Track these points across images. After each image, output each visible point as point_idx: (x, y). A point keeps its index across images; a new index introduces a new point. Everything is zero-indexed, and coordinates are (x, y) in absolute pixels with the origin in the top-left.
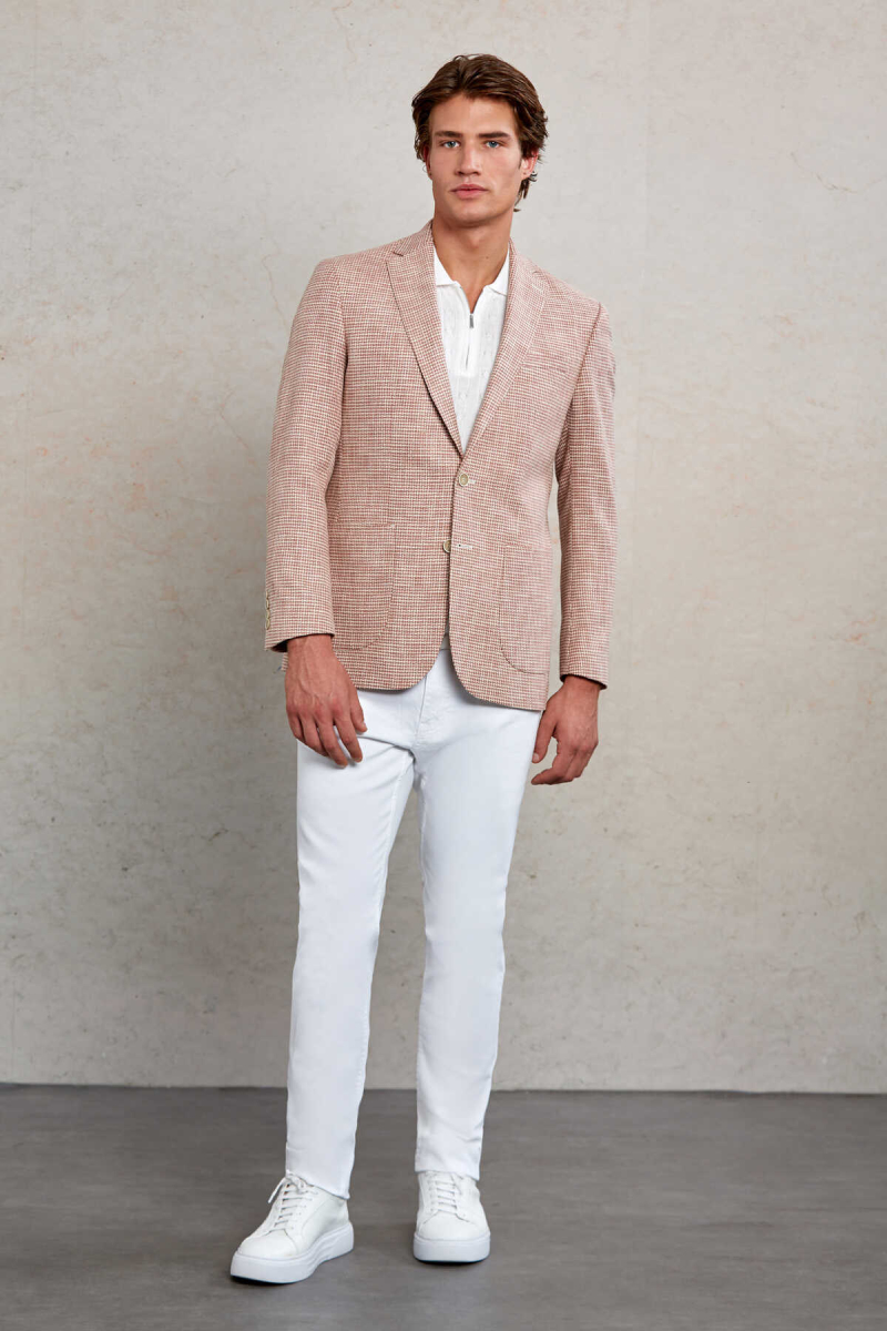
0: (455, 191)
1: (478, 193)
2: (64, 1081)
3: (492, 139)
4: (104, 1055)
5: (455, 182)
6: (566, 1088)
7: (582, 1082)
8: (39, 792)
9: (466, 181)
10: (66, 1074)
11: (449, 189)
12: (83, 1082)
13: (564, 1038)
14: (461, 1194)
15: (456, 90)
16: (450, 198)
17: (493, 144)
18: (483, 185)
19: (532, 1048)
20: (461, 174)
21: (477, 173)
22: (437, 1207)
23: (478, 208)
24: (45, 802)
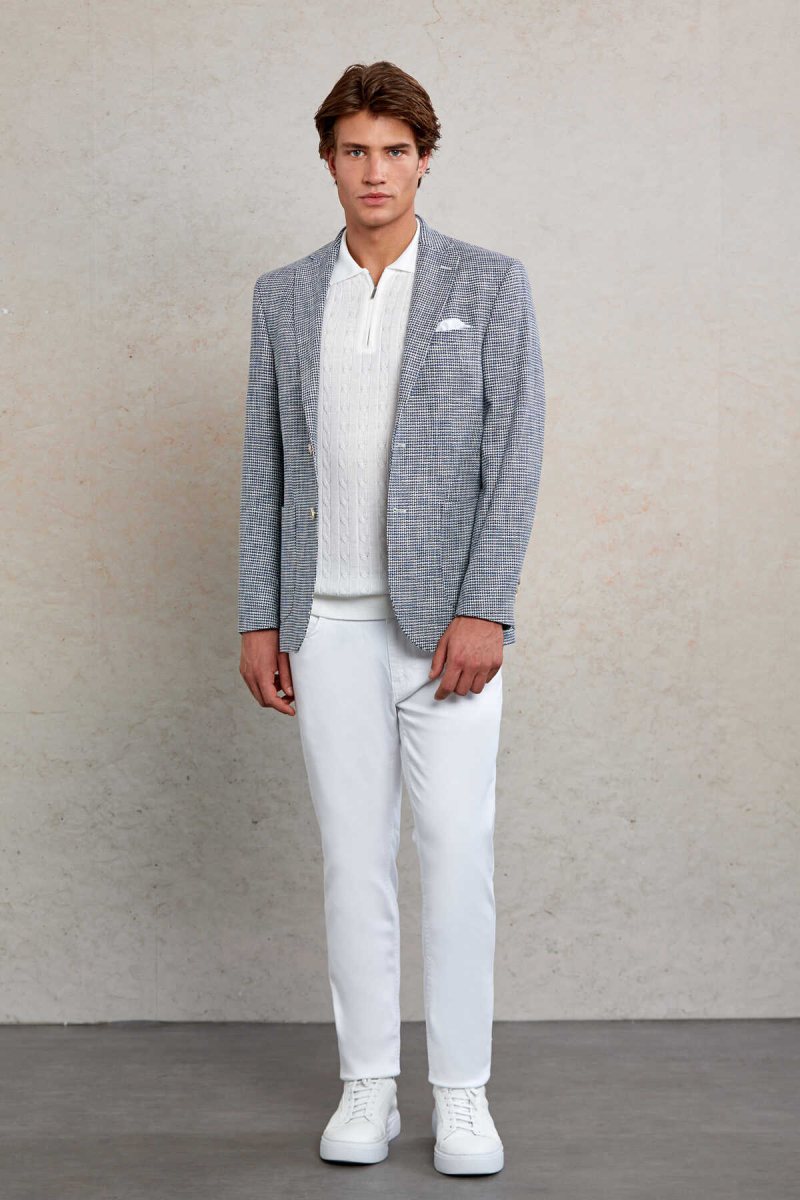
0: (363, 198)
1: (384, 200)
2: (204, 1018)
3: (394, 150)
4: (240, 994)
5: (365, 191)
6: (670, 1017)
7: (683, 1011)
8: (175, 754)
9: (373, 190)
10: (206, 1012)
11: (356, 195)
12: (221, 1019)
13: (667, 970)
14: (476, 1109)
15: (360, 107)
16: (358, 204)
17: (395, 153)
18: (387, 192)
19: (638, 980)
20: (368, 183)
21: (383, 183)
22: (456, 1124)
23: (383, 214)
24: (180, 763)
